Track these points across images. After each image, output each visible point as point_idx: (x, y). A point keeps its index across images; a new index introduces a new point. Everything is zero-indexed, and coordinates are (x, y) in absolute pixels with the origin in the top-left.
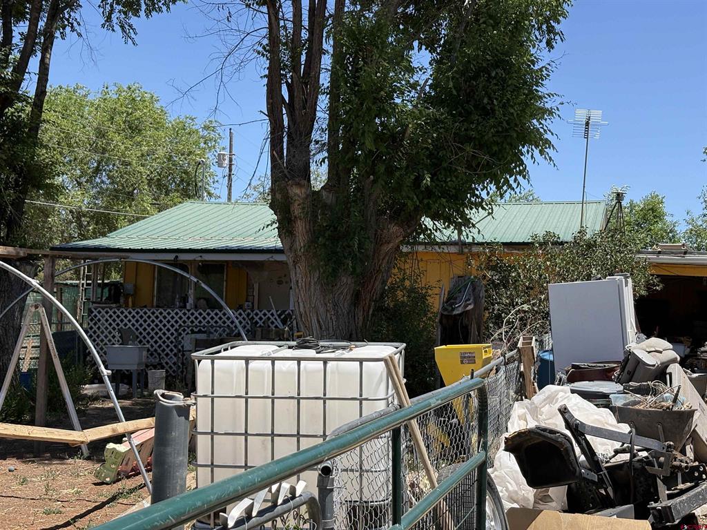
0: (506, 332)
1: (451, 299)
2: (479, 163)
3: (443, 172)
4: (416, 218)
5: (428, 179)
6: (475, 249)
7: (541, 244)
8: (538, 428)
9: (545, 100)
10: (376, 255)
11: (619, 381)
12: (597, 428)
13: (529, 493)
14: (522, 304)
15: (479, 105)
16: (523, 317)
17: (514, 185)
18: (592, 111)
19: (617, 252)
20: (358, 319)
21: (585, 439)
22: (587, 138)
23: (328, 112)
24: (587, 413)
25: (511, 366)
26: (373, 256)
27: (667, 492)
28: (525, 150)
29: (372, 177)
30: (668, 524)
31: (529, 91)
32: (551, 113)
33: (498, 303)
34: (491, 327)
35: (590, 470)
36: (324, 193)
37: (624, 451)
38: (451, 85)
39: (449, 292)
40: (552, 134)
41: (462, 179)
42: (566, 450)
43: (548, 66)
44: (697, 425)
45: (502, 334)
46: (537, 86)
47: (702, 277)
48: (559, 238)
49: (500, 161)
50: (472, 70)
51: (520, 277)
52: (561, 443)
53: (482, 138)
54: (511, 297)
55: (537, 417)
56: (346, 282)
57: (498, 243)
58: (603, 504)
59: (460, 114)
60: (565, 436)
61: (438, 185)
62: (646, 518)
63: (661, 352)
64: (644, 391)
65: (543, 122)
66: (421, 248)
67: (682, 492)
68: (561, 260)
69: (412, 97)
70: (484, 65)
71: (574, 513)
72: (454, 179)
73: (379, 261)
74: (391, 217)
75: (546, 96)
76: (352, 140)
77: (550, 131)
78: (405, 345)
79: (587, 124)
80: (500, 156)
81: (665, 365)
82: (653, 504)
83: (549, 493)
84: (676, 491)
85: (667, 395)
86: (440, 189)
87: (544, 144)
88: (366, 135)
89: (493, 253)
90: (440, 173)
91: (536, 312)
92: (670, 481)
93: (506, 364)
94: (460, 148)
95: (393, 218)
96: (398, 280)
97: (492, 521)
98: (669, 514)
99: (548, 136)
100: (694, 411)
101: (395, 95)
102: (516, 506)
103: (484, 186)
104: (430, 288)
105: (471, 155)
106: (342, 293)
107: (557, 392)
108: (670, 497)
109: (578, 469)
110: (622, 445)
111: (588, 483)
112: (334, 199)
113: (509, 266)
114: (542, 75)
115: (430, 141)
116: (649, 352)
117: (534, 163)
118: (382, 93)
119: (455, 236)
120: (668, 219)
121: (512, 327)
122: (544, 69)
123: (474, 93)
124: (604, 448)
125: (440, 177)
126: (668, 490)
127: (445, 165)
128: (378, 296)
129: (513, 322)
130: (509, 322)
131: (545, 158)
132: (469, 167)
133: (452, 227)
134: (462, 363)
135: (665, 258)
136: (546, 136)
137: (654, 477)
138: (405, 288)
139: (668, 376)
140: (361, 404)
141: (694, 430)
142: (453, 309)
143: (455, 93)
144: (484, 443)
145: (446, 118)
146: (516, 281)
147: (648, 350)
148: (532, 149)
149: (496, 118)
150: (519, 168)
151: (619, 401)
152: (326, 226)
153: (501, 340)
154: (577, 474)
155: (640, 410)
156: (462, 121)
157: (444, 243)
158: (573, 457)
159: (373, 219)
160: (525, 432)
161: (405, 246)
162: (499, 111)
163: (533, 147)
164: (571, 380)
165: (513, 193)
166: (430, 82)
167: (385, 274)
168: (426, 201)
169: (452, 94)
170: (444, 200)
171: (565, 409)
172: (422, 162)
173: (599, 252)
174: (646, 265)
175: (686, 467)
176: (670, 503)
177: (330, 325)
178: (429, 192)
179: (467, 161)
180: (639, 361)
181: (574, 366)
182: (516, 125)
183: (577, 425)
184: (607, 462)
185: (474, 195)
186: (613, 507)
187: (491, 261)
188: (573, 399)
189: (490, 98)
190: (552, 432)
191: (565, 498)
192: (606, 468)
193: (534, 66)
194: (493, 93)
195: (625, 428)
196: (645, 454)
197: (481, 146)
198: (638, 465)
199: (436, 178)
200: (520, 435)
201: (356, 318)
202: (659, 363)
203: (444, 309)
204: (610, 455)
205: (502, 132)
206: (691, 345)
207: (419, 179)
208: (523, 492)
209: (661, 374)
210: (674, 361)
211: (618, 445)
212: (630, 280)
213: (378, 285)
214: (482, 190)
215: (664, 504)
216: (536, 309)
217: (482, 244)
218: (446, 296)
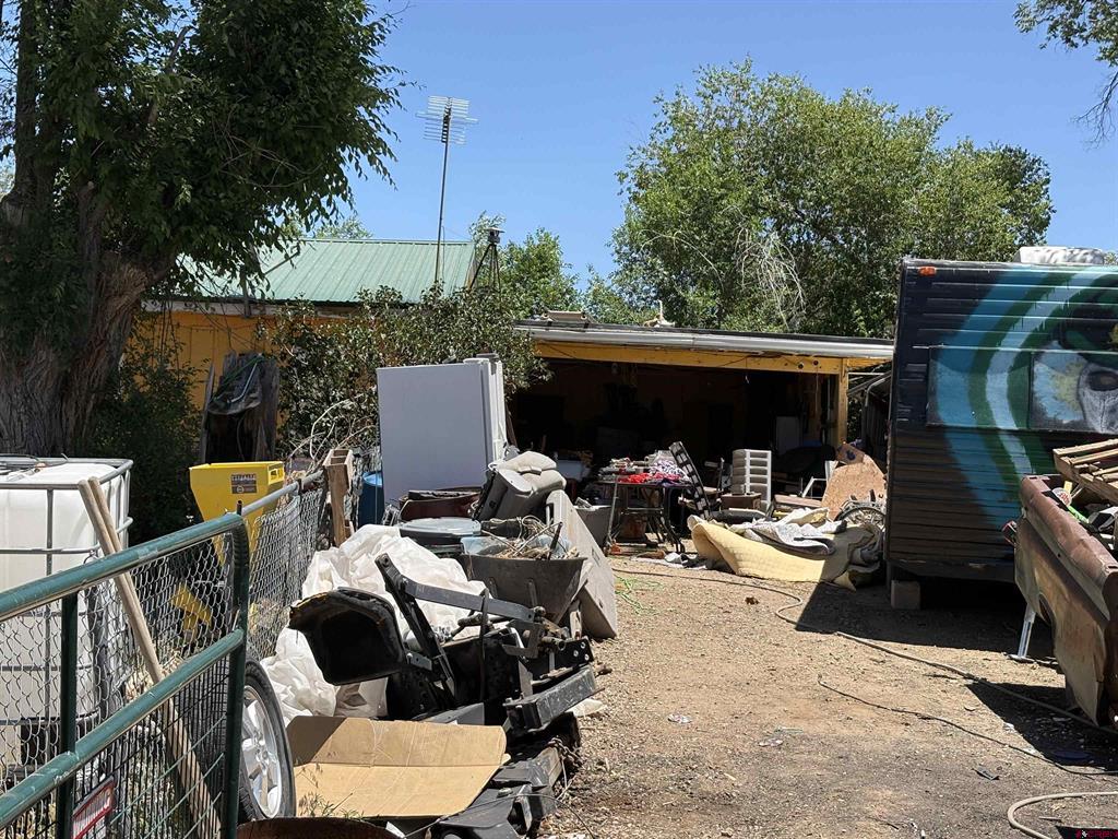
0: (316, 443)
1: (225, 389)
2: (273, 171)
3: (213, 182)
4: (168, 256)
5: (186, 193)
6: (270, 311)
7: (373, 306)
8: (342, 590)
9: (378, 76)
10: (99, 315)
11: (477, 518)
12: (433, 588)
13: (329, 693)
14: (341, 399)
15: (273, 76)
16: (343, 420)
17: (328, 210)
18: (454, 100)
19: (487, 321)
20: (68, 420)
21: (416, 606)
22: (446, 142)
23: (16, 71)
24: (422, 567)
25: (311, 495)
26: (95, 316)
27: (533, 682)
28: (345, 154)
29: (90, 183)
30: (532, 730)
31: (352, 61)
32: (386, 97)
33: (305, 398)
34: (292, 436)
35: (421, 653)
36: (8, 208)
37: (472, 623)
38: (226, 39)
39: (221, 378)
40: (389, 132)
41: (244, 196)
42: (384, 623)
43: (382, 23)
44: (587, 582)
45: (308, 445)
46: (365, 53)
47: (611, 363)
48: (401, 297)
49: (305, 170)
50: (260, 18)
51: (339, 356)
52: (377, 613)
53: (276, 130)
54: (326, 389)
55: (347, 574)
56: (45, 360)
57: (306, 302)
58: (439, 704)
59: (241, 90)
60: (384, 603)
61: (204, 203)
62: (499, 722)
63: (538, 473)
64: (510, 532)
65: (374, 111)
66: (177, 307)
67: (555, 681)
68: (403, 331)
69: (163, 55)
70: (280, 12)
71: (393, 720)
72: (231, 194)
73: (103, 326)
74: (124, 253)
75: (378, 69)
76: (57, 120)
77: (384, 126)
78: (131, 462)
79: (446, 120)
80: (306, 162)
81: (545, 493)
82: (511, 702)
83: (360, 691)
84: (545, 681)
85: (544, 536)
86: (208, 210)
87: (376, 147)
88: (79, 112)
89: (298, 317)
90: (209, 185)
91: (365, 411)
92: (537, 666)
93: (301, 492)
94: (241, 145)
95: (127, 255)
96: (137, 357)
97: (261, 739)
98: (534, 716)
99: (381, 134)
100: (582, 560)
101: (131, 50)
102: (307, 713)
103: (280, 209)
104: (191, 371)
105: (258, 158)
106: (39, 376)
107: (379, 536)
108: (537, 689)
109: (401, 651)
110: (472, 613)
111: (418, 673)
112: (26, 218)
113: (324, 339)
114: (373, 36)
115: (190, 129)
116: (522, 473)
117: (360, 175)
118: (108, 45)
119: (235, 288)
120: (563, 271)
121: (326, 435)
122: (376, 26)
123: (265, 57)
124: (443, 619)
125: (208, 190)
126: (535, 679)
127: (216, 170)
128: (101, 383)
129: (327, 428)
130: (320, 428)
131: (378, 169)
132: (257, 176)
133: (228, 273)
134: (235, 491)
135: (557, 333)
136: (378, 134)
137: (514, 660)
138: (150, 370)
139: (548, 509)
140: (49, 559)
141: (583, 589)
142: (228, 407)
143: (232, 54)
144: (241, 616)
145: (217, 94)
146: (332, 363)
147: (521, 470)
148: (357, 154)
149: (300, 101)
150: (337, 183)
151: (473, 549)
152: (12, 263)
153: (308, 455)
154: (400, 660)
155: (504, 561)
156: (244, 101)
157: (217, 300)
158: (395, 635)
159: (95, 252)
160: (322, 598)
161: (150, 301)
162: (304, 89)
163: (359, 150)
164: (408, 515)
165: (326, 221)
166: (191, 33)
167: (114, 347)
168: (183, 229)
169: (228, 56)
170: (215, 228)
171: (386, 560)
172: (178, 163)
173: (460, 322)
174: (528, 342)
175: (561, 644)
176: (534, 698)
177: (18, 429)
178: (188, 214)
179: (253, 166)
180: (506, 487)
181: (411, 496)
182: (332, 114)
183: (403, 585)
184: (447, 640)
185: (264, 222)
186: (454, 707)
187: (296, 329)
188: (403, 545)
189: (290, 67)
190: (364, 596)
191: (384, 698)
192: (446, 649)
193: (360, 20)
194: (294, 59)
195: (477, 588)
196: (502, 626)
197: (275, 143)
198: (492, 644)
199: (200, 191)
200: (314, 601)
201: (64, 419)
202: (536, 489)
203: (213, 405)
204: (452, 630)
205: (309, 123)
206: (592, 463)
207: (171, 193)
208: (319, 691)
209: (538, 506)
210: (557, 486)
211: (465, 614)
212: (499, 365)
213: (102, 365)
214: (277, 215)
215: (526, 701)
216: (364, 407)
217: (281, 303)
218: (217, 385)
